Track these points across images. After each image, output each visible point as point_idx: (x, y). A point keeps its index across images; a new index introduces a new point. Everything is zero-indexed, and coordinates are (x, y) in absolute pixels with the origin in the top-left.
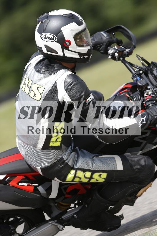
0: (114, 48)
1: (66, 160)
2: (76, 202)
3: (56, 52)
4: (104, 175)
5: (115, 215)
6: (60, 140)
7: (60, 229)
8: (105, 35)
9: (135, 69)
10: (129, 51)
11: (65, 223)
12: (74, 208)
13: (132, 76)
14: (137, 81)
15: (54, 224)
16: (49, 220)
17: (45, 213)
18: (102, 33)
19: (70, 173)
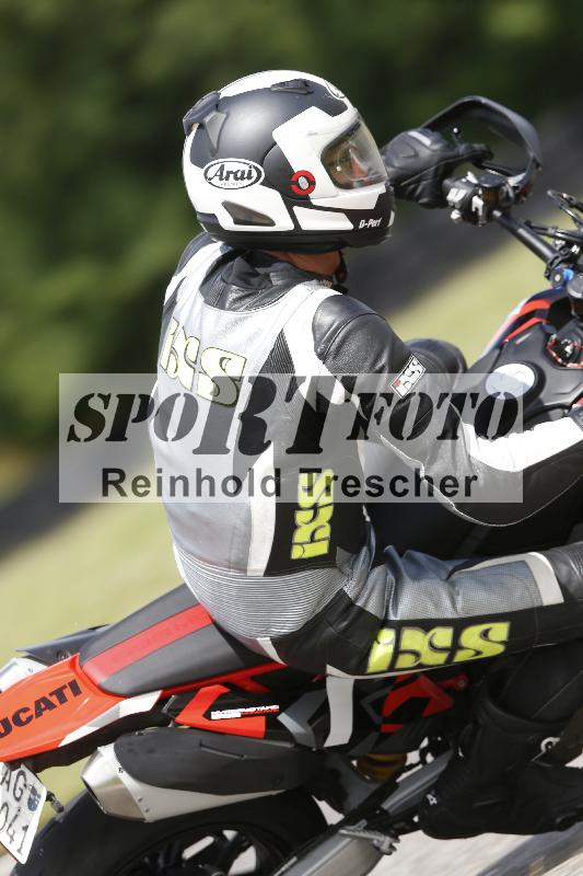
0: (464, 180)
1: (357, 598)
2: (425, 743)
3: (267, 222)
4: (500, 631)
5: (569, 765)
6: (325, 532)
7: (385, 847)
8: (426, 141)
9: (550, 241)
10: (520, 182)
11: (396, 826)
12: (420, 766)
13: (544, 269)
14: (565, 283)
15: (357, 834)
16: (341, 825)
17: (320, 800)
18: (414, 134)
19: (379, 643)
